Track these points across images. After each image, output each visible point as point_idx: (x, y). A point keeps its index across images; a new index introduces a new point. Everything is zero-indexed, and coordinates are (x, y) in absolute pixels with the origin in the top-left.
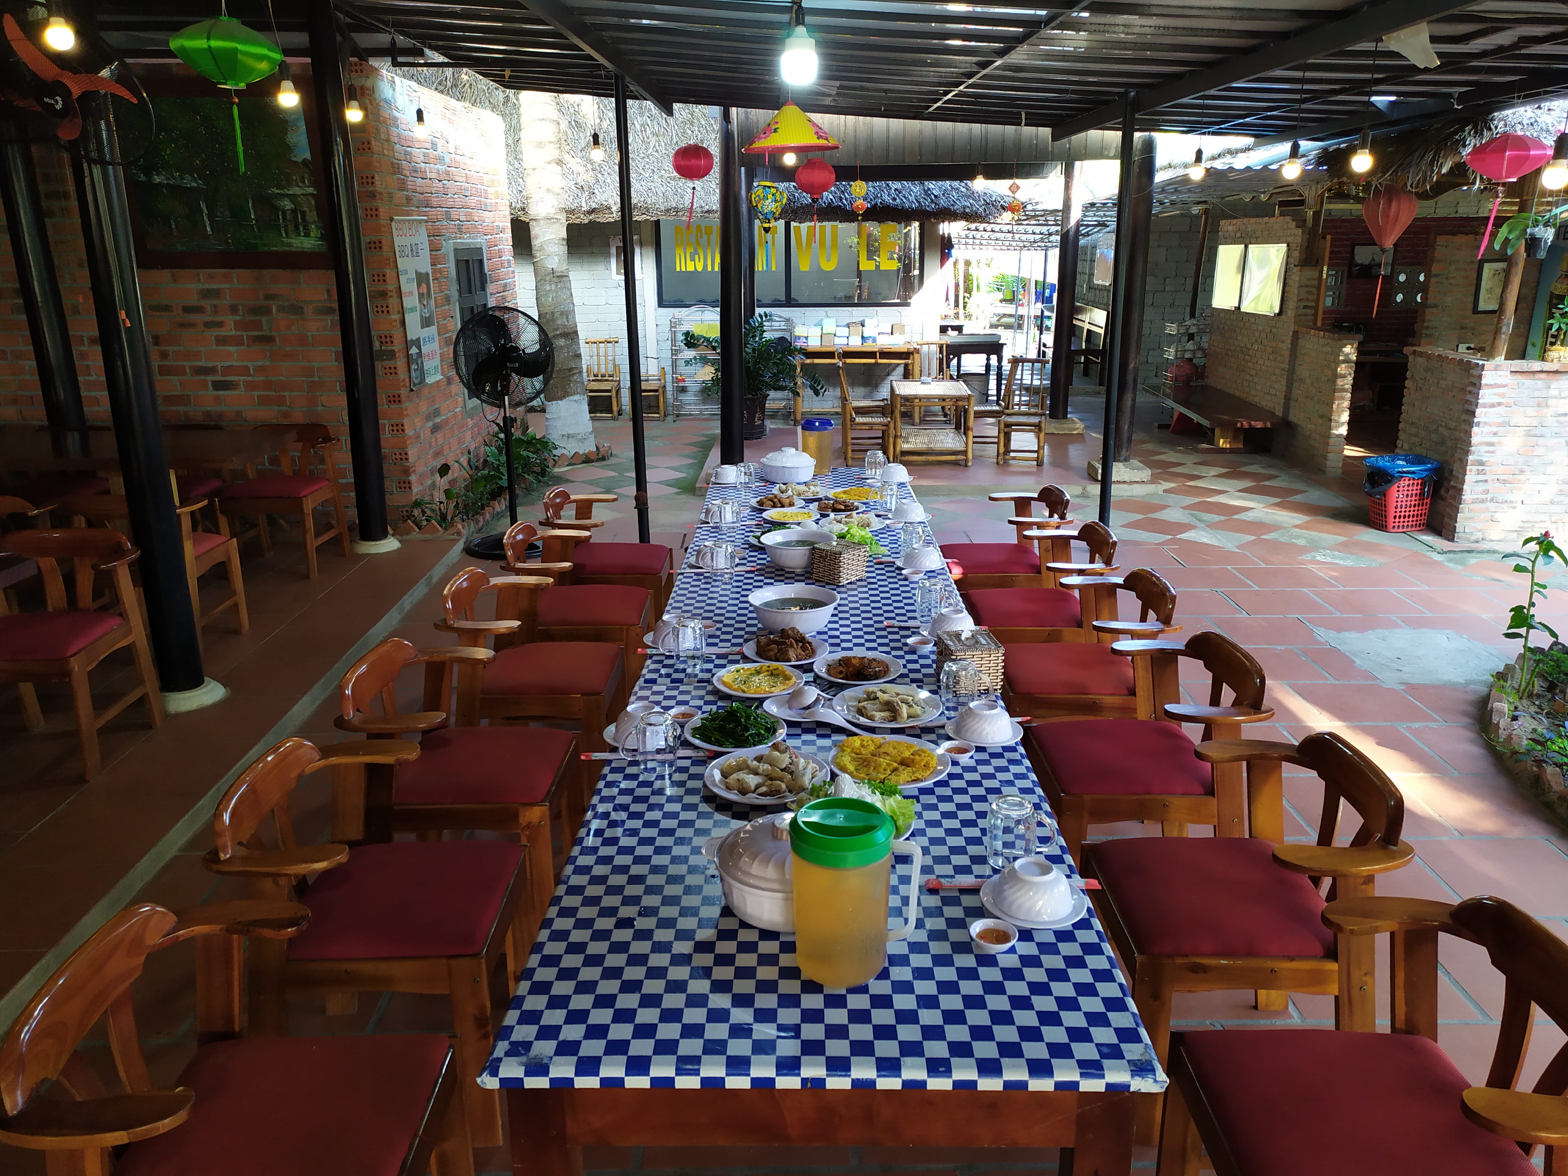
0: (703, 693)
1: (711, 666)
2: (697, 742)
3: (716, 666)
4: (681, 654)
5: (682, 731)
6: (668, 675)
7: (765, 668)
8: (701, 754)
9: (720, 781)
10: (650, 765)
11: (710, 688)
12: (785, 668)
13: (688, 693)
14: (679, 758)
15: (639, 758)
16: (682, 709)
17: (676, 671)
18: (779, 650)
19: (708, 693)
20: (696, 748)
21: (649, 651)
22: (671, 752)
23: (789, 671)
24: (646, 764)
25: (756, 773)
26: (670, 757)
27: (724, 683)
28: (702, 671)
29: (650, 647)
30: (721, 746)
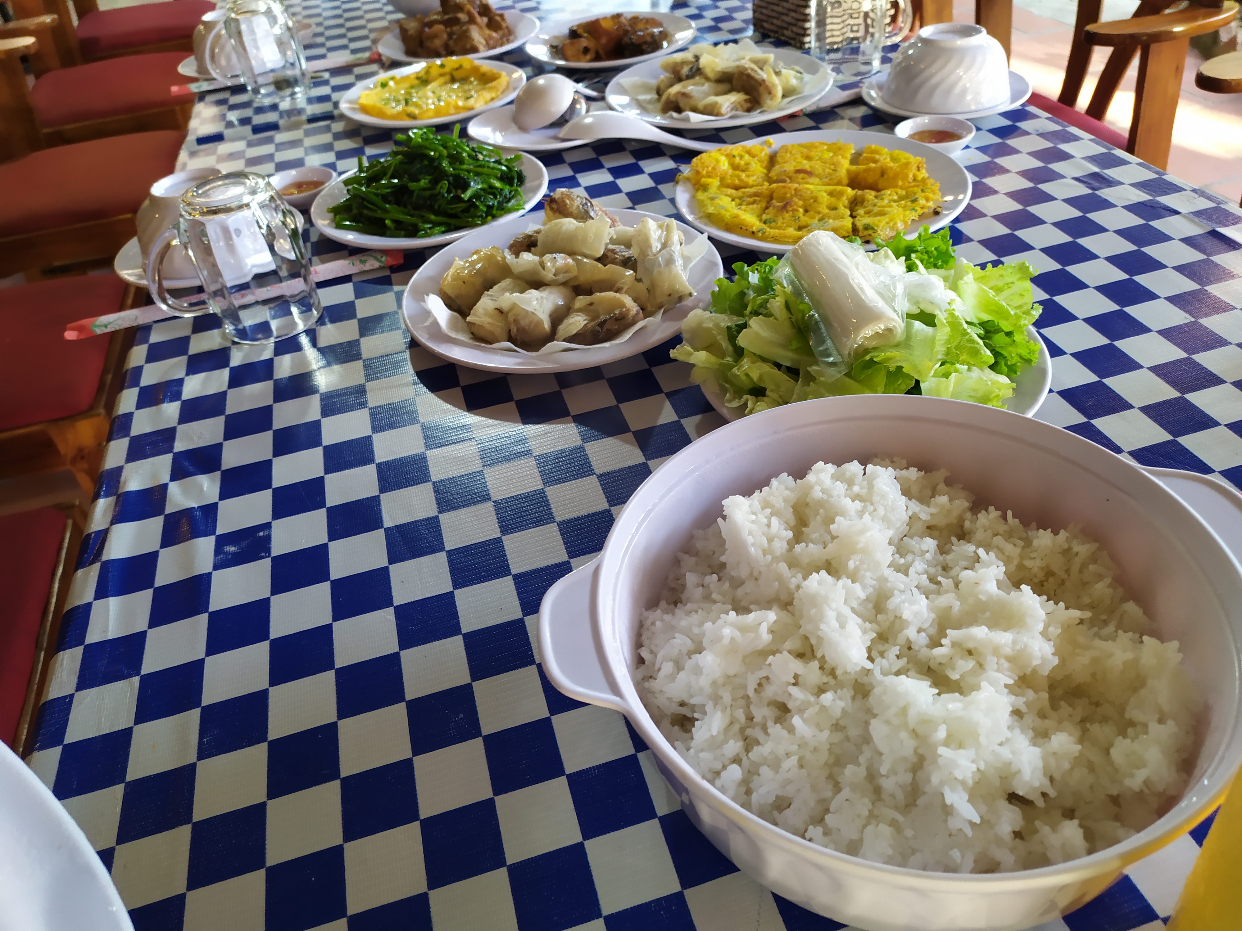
0: (327, 138)
1: (324, 90)
2: (350, 237)
3: (336, 89)
4: (261, 80)
5: (309, 220)
6: (245, 121)
7: (434, 72)
8: (372, 264)
9: (453, 324)
10: (249, 319)
11: (338, 127)
12: (478, 63)
13: (294, 144)
14: (322, 284)
15: (214, 307)
16: (292, 175)
17: (260, 110)
18: (450, 35)
19: (337, 136)
20: (354, 251)
21: (194, 88)
22: (294, 275)
23: (488, 66)
24: (236, 320)
25: (537, 284)
26: (296, 286)
27: (364, 109)
28: (310, 101)
29: (194, 80)
30: (413, 232)
